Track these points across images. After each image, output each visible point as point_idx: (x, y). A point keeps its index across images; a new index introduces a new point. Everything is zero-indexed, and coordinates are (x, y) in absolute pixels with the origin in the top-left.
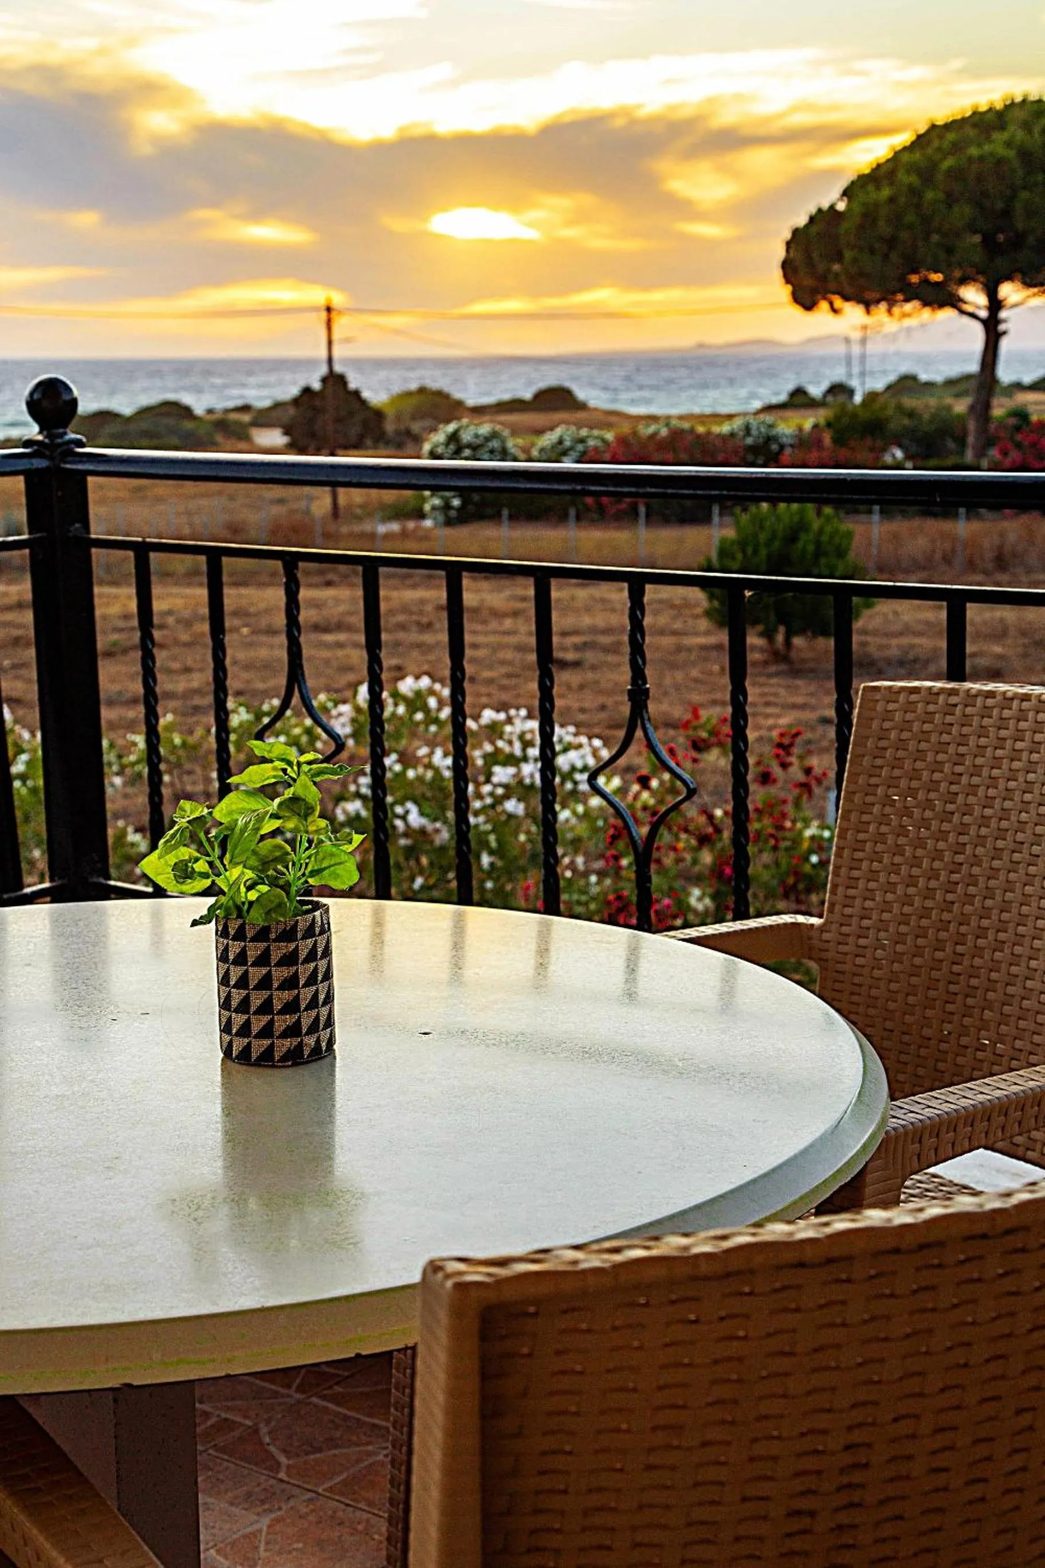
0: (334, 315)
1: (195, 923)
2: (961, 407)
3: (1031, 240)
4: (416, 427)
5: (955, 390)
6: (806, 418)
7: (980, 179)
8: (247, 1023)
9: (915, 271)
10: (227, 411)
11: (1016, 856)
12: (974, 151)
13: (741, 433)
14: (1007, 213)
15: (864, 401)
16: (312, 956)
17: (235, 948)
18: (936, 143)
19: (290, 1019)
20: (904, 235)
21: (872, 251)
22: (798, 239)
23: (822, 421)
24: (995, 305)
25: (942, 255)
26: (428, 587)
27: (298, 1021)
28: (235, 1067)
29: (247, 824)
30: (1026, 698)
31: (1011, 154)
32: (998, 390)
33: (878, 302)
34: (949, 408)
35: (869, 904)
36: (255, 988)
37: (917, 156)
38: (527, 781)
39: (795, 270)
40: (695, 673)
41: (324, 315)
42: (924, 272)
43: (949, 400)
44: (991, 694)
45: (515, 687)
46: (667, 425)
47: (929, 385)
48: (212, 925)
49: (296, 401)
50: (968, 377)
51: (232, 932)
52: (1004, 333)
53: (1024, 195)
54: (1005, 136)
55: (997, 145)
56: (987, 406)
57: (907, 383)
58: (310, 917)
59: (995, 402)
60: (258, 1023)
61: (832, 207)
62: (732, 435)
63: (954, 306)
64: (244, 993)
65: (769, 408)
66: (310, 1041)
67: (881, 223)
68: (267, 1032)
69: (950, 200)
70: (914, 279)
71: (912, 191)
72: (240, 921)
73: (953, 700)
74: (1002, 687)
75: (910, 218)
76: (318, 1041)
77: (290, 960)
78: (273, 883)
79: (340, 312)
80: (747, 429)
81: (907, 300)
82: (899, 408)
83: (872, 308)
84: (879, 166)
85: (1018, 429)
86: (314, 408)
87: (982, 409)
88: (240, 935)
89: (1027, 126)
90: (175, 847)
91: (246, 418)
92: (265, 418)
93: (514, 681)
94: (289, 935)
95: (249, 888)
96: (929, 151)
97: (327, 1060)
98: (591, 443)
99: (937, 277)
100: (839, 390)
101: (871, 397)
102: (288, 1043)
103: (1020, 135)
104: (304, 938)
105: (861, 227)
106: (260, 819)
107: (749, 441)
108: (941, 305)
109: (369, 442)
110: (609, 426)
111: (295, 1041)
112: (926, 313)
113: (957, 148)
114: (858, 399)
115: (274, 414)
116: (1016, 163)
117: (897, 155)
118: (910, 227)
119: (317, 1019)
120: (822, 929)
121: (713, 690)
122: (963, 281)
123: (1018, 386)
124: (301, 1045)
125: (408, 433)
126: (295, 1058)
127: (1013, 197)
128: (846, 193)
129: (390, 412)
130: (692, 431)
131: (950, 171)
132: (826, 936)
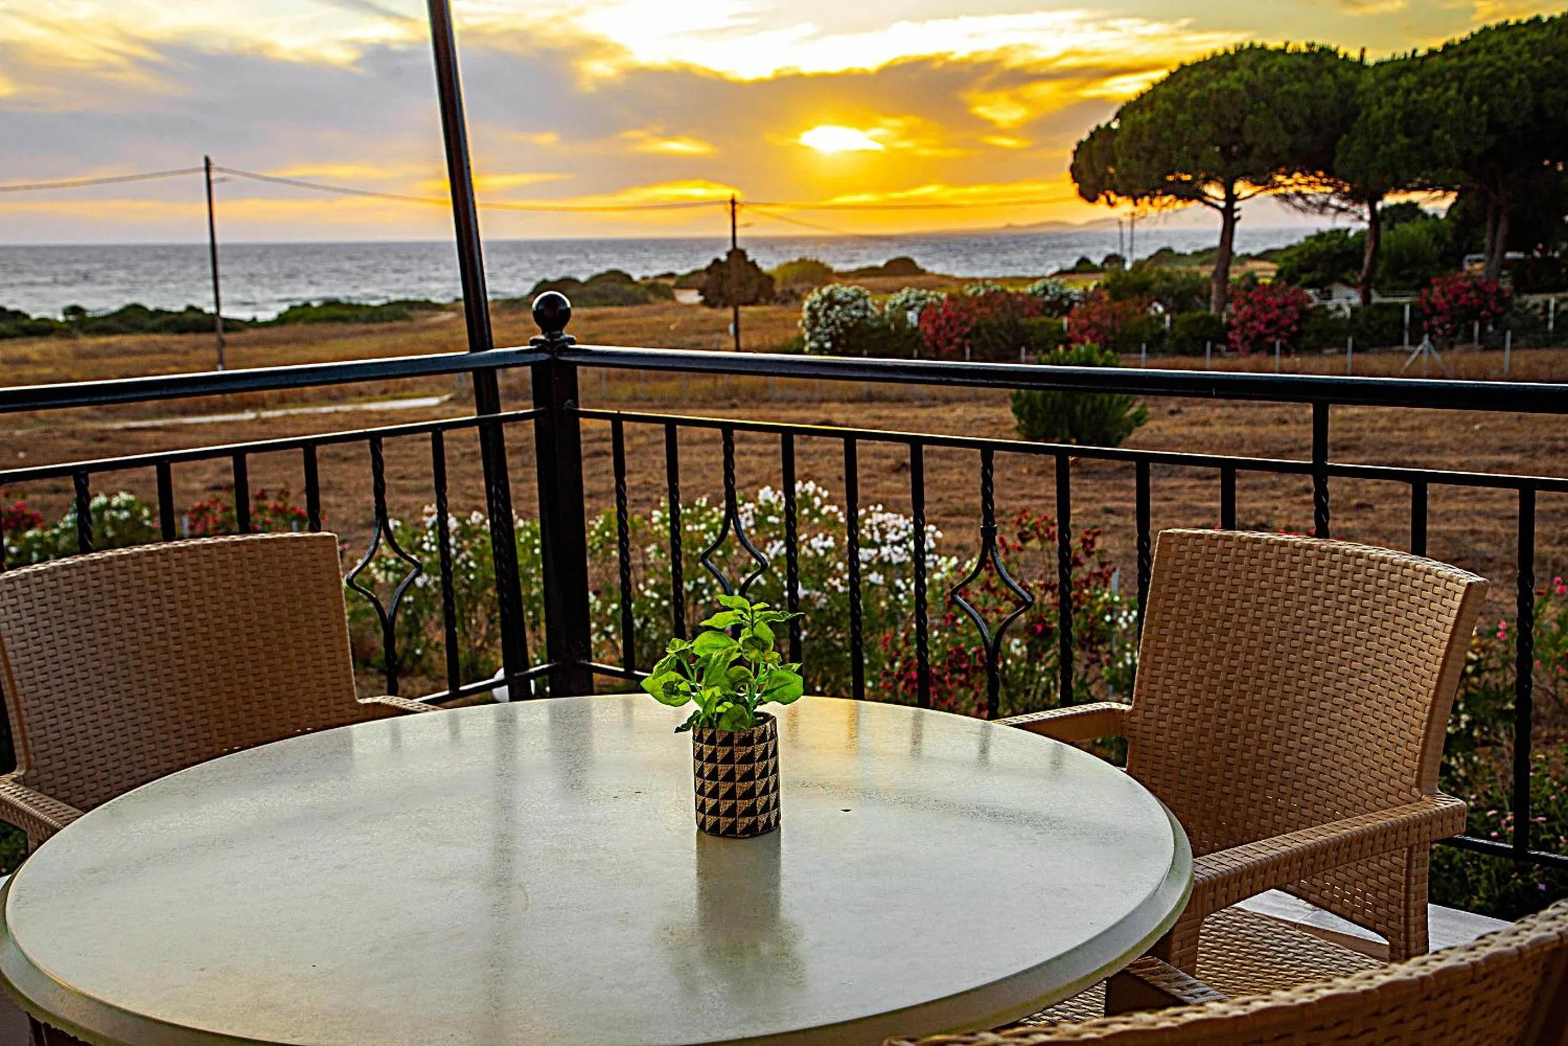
0: (737, 207)
1: (678, 730)
2: (1206, 272)
3: (1256, 151)
4: (797, 288)
5: (1200, 260)
6: (1091, 280)
7: (1217, 105)
8: (717, 805)
9: (1171, 173)
10: (657, 277)
11: (1277, 662)
12: (1214, 85)
13: (1041, 292)
14: (1238, 131)
15: (1132, 269)
16: (764, 756)
17: (708, 750)
18: (1185, 80)
19: (748, 803)
20: (1162, 146)
21: (1138, 158)
22: (1081, 148)
23: (1102, 283)
24: (1231, 198)
25: (1191, 161)
26: (808, 409)
27: (754, 805)
28: (708, 838)
29: (719, 657)
30: (1284, 544)
31: (1241, 87)
32: (1233, 259)
33: (1142, 196)
34: (1198, 273)
35: (1166, 696)
36: (723, 780)
37: (1171, 89)
38: (886, 559)
39: (1081, 173)
40: (1009, 474)
41: (730, 206)
42: (1177, 174)
43: (1196, 268)
44: (1257, 541)
45: (875, 484)
46: (984, 286)
47: (1182, 256)
48: (691, 732)
49: (708, 270)
50: (1210, 250)
51: (705, 738)
52: (1239, 218)
53: (1251, 117)
54: (1237, 74)
55: (1231, 81)
56: (1226, 272)
57: (1165, 254)
58: (762, 727)
59: (1232, 268)
60: (725, 806)
61: (1108, 125)
62: (1034, 294)
63: (1201, 200)
64: (714, 783)
65: (1062, 273)
66: (763, 818)
67: (1145, 138)
68: (731, 812)
69: (1196, 122)
70: (1170, 178)
71: (1167, 114)
72: (711, 731)
73: (1228, 544)
74: (1266, 535)
75: (1167, 134)
76: (769, 819)
77: (749, 759)
78: (736, 700)
79: (742, 205)
80: (1045, 289)
81: (1166, 194)
82: (1160, 273)
83: (1139, 201)
84: (1142, 95)
85: (1248, 289)
86: (722, 275)
87: (1222, 274)
88: (712, 741)
89: (1253, 67)
90: (666, 671)
91: (671, 282)
92: (685, 282)
93: (871, 481)
94: (747, 741)
95: (719, 704)
96: (1180, 85)
97: (774, 833)
98: (929, 300)
99: (1188, 177)
100: (1115, 259)
101: (1138, 265)
102: (748, 820)
103: (1247, 73)
104: (759, 742)
105: (1130, 141)
106: (729, 654)
107: (1047, 298)
108: (1190, 199)
109: (762, 300)
110: (941, 287)
111: (752, 819)
112: (1179, 204)
113: (1200, 83)
114: (1128, 266)
115: (692, 279)
116: (1245, 93)
117: (1156, 87)
118: (1167, 140)
119: (768, 802)
120: (1131, 714)
121: (1022, 488)
122: (1207, 181)
123: (1249, 257)
124: (756, 822)
125: (792, 292)
126: (752, 831)
127: (1243, 120)
128: (1118, 116)
129: (778, 277)
130: (1003, 291)
131: (1195, 99)
132: (1134, 719)
